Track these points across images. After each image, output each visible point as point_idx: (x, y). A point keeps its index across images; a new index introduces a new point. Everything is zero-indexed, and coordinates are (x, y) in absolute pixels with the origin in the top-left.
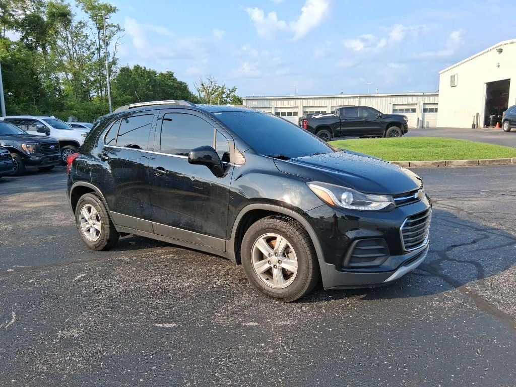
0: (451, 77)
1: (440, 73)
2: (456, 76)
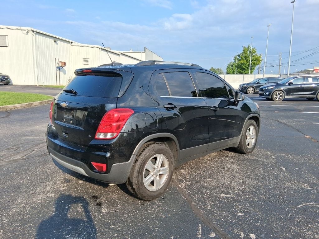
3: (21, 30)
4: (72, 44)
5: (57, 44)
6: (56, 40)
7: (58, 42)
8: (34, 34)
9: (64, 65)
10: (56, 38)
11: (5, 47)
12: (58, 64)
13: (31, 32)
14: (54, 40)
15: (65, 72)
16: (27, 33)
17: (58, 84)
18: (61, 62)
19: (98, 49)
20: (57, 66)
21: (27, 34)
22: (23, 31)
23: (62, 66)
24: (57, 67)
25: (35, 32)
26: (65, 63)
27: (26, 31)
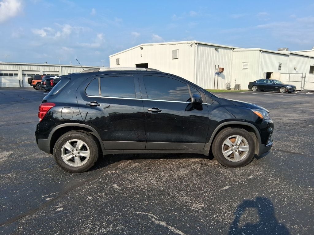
0: (117, 59)
1: (109, 56)
2: (119, 59)
3: (188, 44)
4: (234, 50)
5: (218, 52)
6: (217, 48)
7: (219, 50)
8: (197, 46)
9: (222, 71)
10: (218, 47)
11: (176, 59)
12: (217, 70)
13: (194, 44)
14: (215, 49)
15: (223, 77)
16: (192, 45)
17: (216, 88)
18: (220, 68)
19: (259, 51)
20: (217, 71)
21: (191, 47)
22: (189, 44)
23: (221, 71)
24: (216, 73)
25: (197, 44)
26: (223, 69)
27: (190, 44)
